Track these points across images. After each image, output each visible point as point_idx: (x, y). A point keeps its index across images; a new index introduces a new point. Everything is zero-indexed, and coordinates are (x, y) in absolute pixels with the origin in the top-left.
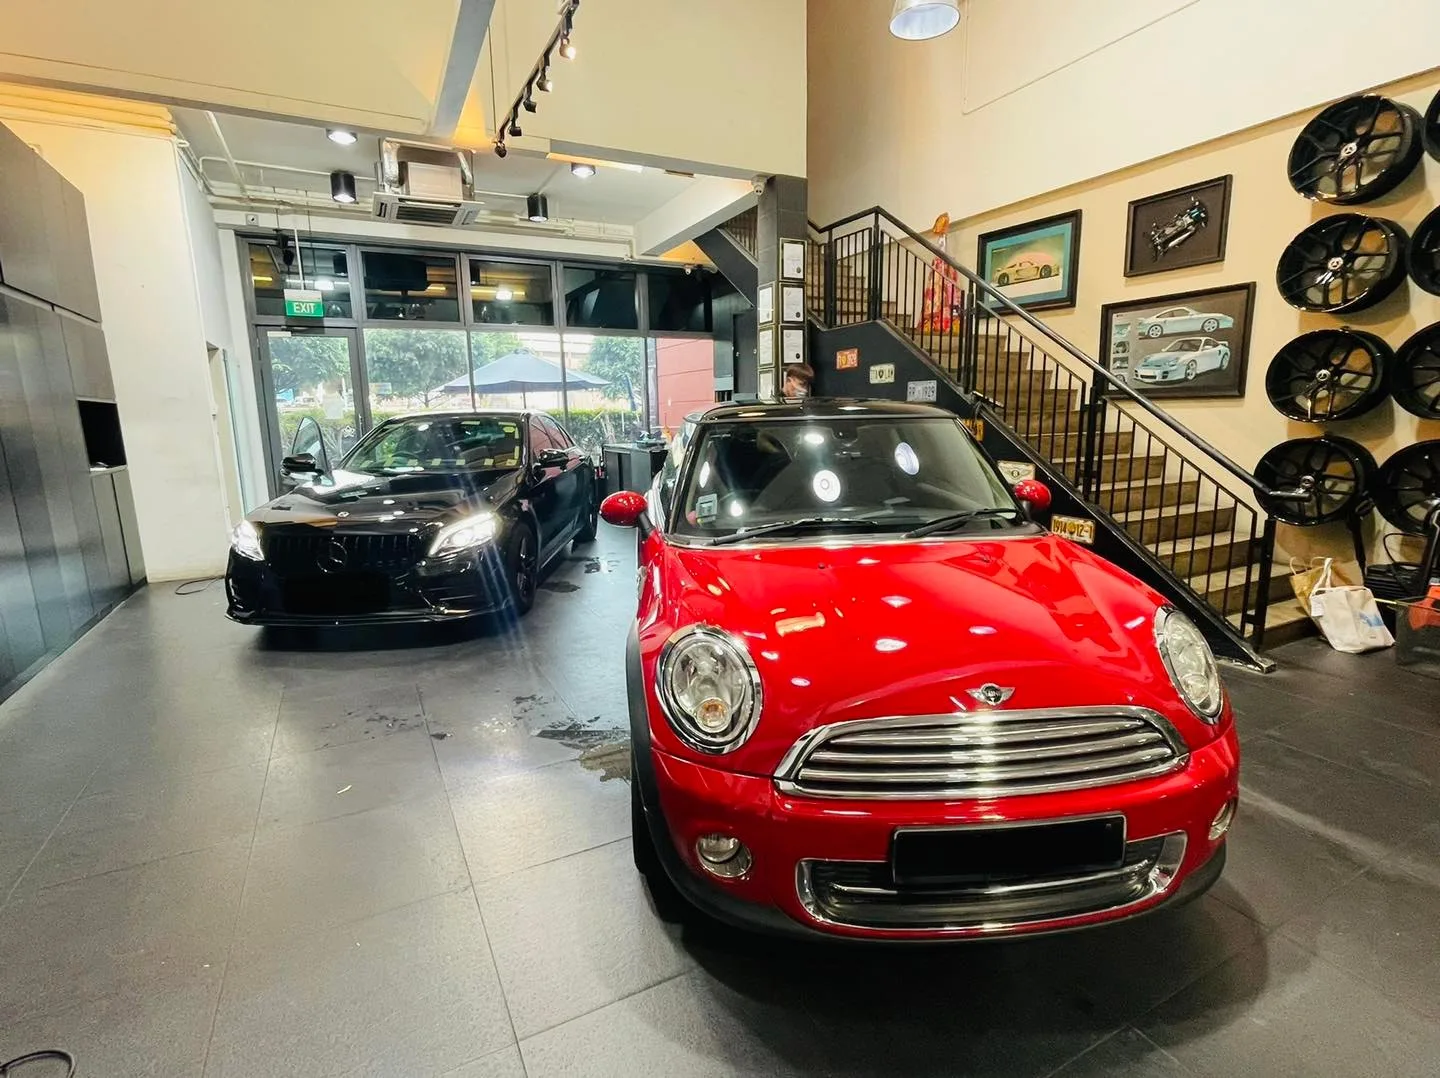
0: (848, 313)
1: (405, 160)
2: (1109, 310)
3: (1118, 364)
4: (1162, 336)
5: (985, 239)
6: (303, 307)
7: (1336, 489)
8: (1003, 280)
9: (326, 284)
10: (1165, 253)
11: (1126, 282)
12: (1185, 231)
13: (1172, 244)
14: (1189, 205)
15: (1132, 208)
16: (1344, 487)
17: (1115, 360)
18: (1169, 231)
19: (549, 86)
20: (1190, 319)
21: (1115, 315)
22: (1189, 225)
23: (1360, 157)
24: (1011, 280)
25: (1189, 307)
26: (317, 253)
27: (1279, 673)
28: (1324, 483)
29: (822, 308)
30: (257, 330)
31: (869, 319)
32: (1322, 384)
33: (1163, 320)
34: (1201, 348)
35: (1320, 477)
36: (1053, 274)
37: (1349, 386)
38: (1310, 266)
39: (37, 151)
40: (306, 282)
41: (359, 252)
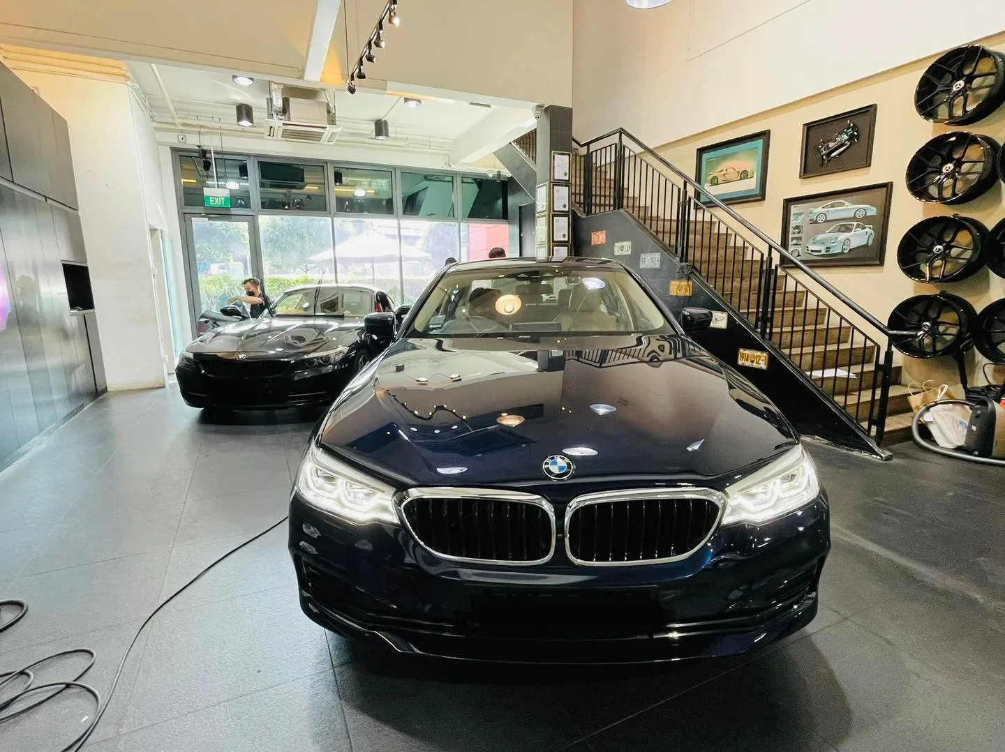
0: (600, 205)
1: (287, 96)
2: (788, 203)
3: (795, 242)
4: (827, 221)
5: (701, 151)
6: (217, 200)
7: (948, 332)
8: (714, 182)
9: (233, 185)
10: (829, 161)
11: (801, 182)
12: (842, 145)
13: (833, 155)
14: (847, 127)
15: (806, 129)
16: (954, 330)
17: (793, 239)
18: (831, 145)
19: (383, 44)
20: (845, 209)
21: (792, 206)
22: (845, 141)
23: (966, 91)
24: (720, 181)
25: (845, 200)
26: (227, 162)
27: (895, 461)
28: (938, 328)
29: (582, 201)
30: (184, 217)
31: (614, 209)
32: (938, 255)
33: (826, 210)
34: (853, 230)
35: (936, 324)
36: (749, 177)
37: (958, 257)
38: (929, 170)
39: (35, 91)
40: (219, 183)
41: (256, 163)
